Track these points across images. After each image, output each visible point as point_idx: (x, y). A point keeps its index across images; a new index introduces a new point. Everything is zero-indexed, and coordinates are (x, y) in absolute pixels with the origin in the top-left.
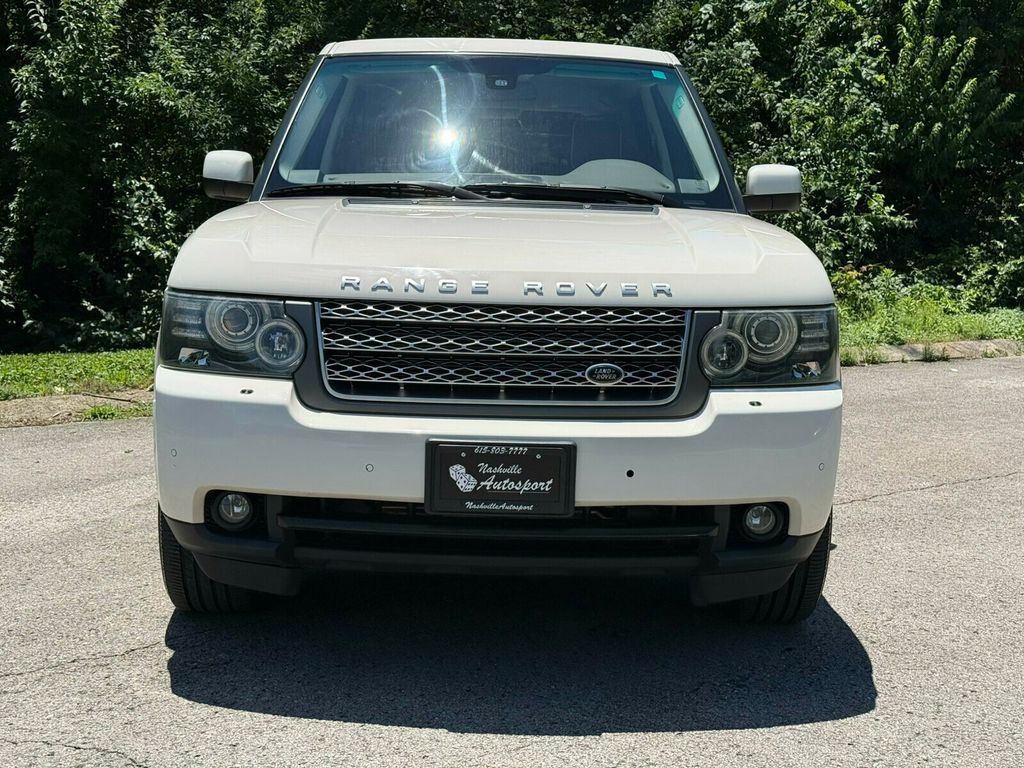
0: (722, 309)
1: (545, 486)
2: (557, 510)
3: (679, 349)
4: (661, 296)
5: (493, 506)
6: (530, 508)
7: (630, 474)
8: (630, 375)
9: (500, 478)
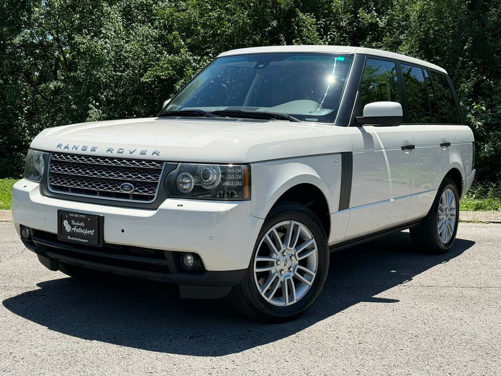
0: (179, 162)
1: (92, 232)
2: (95, 243)
3: (158, 179)
4: (155, 155)
5: (75, 239)
6: (87, 241)
7: (123, 231)
8: (137, 189)
9: (78, 227)
